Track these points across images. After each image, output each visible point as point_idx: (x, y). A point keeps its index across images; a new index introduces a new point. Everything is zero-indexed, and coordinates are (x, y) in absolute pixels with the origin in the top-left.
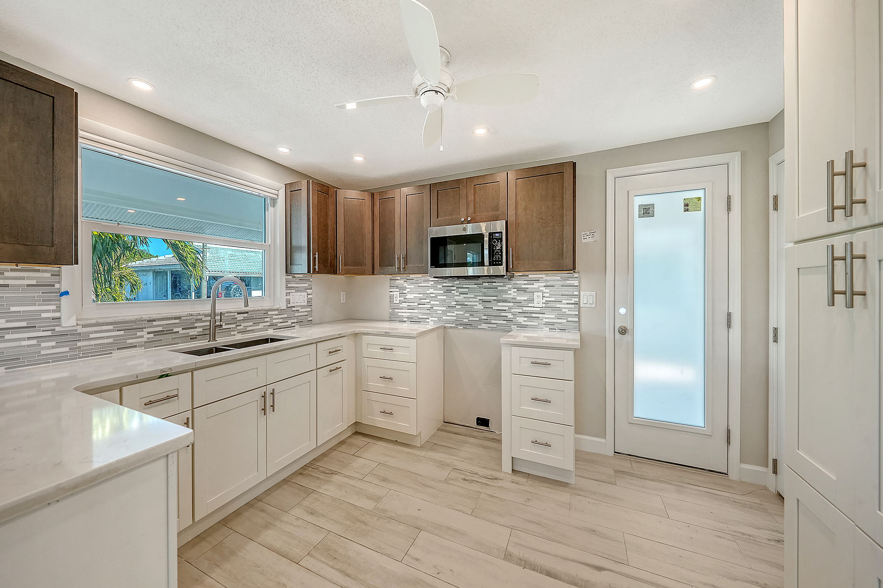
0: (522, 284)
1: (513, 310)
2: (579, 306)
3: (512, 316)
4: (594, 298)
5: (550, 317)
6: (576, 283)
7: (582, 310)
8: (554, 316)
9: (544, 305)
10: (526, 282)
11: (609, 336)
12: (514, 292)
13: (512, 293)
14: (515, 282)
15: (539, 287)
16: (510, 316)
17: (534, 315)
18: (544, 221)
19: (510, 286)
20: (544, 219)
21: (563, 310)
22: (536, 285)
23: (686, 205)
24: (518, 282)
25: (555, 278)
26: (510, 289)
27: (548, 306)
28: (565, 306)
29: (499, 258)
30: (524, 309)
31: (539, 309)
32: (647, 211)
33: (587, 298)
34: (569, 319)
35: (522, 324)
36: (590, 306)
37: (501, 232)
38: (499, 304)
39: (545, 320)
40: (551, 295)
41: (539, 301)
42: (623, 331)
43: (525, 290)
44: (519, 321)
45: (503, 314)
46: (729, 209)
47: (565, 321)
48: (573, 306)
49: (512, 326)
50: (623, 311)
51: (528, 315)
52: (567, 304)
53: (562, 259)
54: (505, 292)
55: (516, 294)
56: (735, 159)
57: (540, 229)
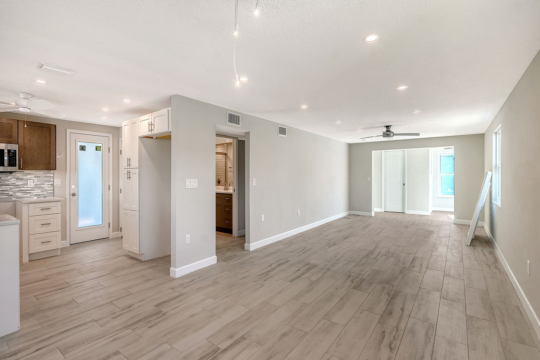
0: (20, 176)
1: (12, 190)
2: (54, 185)
3: (13, 193)
4: (61, 182)
5: (38, 191)
6: (52, 175)
7: (55, 187)
8: (40, 191)
9: (34, 186)
10: (22, 175)
11: (68, 197)
12: (14, 180)
13: (13, 181)
14: (14, 175)
15: (31, 178)
16: (11, 193)
17: (27, 191)
18: (40, 148)
19: (11, 177)
20: (40, 146)
21: (45, 188)
22: (29, 176)
23: (96, 148)
24: (16, 175)
25: (41, 173)
26: (11, 179)
27: (37, 187)
28: (46, 186)
29: (13, 163)
30: (21, 188)
31: (31, 188)
32: (83, 148)
33: (57, 182)
34: (48, 192)
35: (20, 196)
36: (59, 185)
37: (16, 150)
38: (2, 187)
39: (34, 193)
40: (38, 181)
41: (31, 184)
42: (74, 195)
43: (22, 179)
44: (18, 195)
45: (5, 192)
46: (109, 152)
47: (46, 193)
48: (50, 186)
49: (12, 198)
50: (73, 187)
51: (24, 192)
52: (47, 185)
53: (50, 165)
54: (8, 180)
55: (15, 181)
56: (111, 136)
57: (38, 151)
